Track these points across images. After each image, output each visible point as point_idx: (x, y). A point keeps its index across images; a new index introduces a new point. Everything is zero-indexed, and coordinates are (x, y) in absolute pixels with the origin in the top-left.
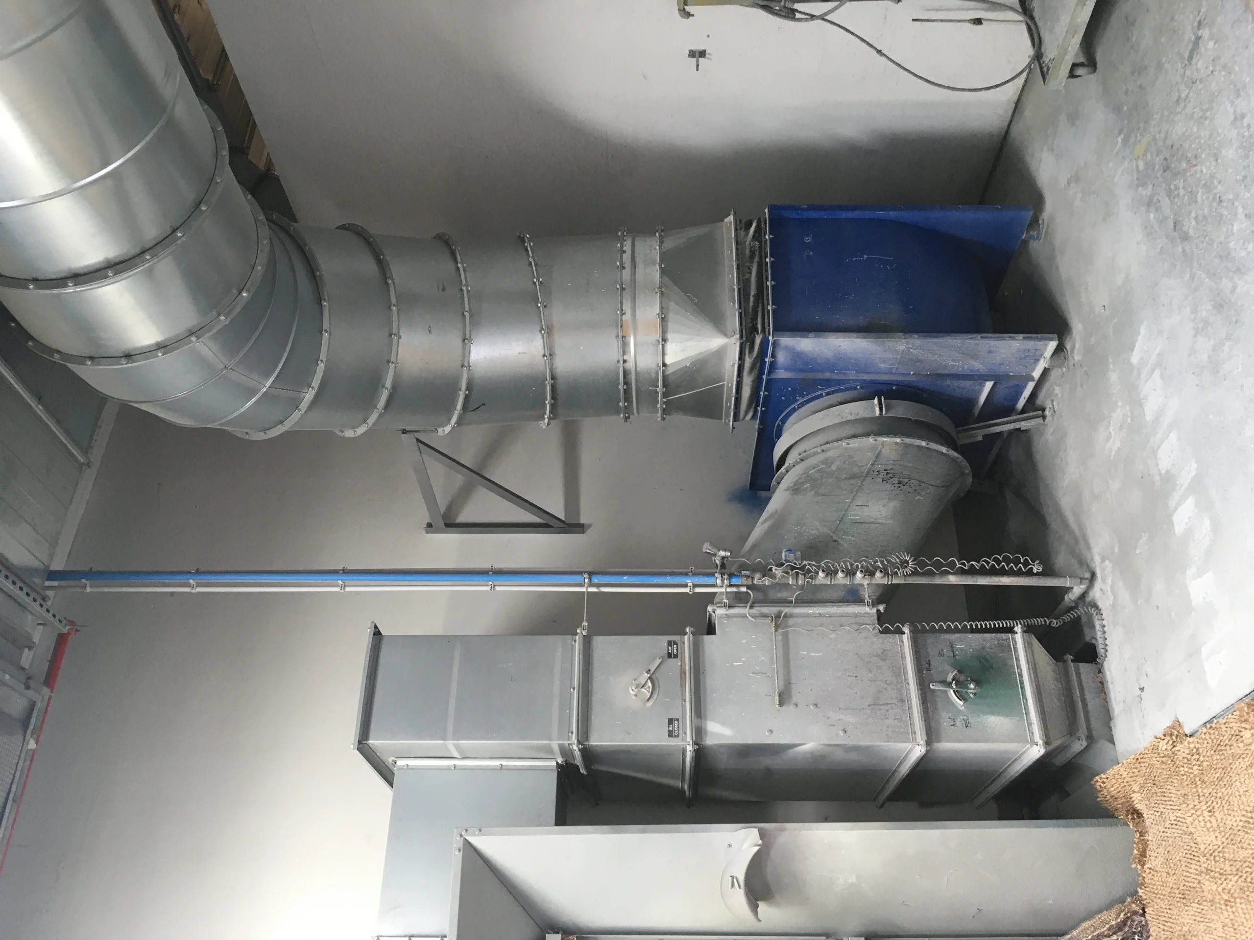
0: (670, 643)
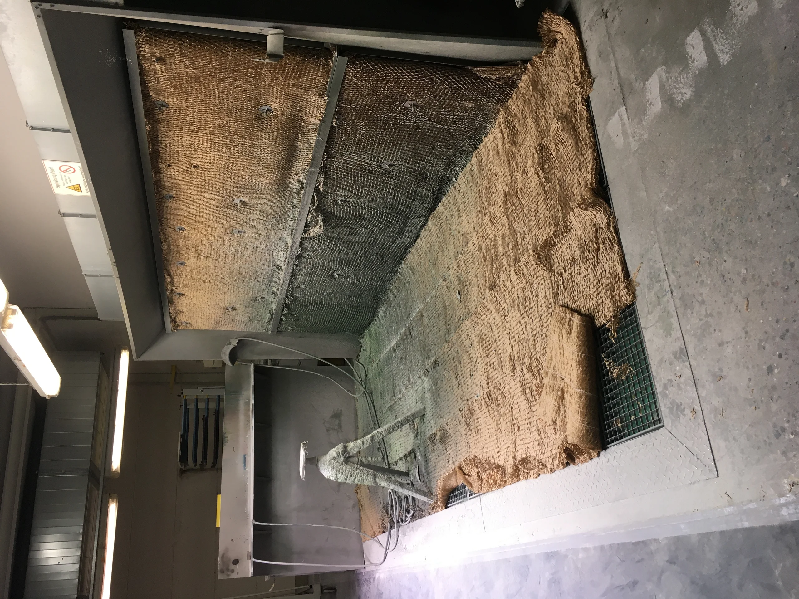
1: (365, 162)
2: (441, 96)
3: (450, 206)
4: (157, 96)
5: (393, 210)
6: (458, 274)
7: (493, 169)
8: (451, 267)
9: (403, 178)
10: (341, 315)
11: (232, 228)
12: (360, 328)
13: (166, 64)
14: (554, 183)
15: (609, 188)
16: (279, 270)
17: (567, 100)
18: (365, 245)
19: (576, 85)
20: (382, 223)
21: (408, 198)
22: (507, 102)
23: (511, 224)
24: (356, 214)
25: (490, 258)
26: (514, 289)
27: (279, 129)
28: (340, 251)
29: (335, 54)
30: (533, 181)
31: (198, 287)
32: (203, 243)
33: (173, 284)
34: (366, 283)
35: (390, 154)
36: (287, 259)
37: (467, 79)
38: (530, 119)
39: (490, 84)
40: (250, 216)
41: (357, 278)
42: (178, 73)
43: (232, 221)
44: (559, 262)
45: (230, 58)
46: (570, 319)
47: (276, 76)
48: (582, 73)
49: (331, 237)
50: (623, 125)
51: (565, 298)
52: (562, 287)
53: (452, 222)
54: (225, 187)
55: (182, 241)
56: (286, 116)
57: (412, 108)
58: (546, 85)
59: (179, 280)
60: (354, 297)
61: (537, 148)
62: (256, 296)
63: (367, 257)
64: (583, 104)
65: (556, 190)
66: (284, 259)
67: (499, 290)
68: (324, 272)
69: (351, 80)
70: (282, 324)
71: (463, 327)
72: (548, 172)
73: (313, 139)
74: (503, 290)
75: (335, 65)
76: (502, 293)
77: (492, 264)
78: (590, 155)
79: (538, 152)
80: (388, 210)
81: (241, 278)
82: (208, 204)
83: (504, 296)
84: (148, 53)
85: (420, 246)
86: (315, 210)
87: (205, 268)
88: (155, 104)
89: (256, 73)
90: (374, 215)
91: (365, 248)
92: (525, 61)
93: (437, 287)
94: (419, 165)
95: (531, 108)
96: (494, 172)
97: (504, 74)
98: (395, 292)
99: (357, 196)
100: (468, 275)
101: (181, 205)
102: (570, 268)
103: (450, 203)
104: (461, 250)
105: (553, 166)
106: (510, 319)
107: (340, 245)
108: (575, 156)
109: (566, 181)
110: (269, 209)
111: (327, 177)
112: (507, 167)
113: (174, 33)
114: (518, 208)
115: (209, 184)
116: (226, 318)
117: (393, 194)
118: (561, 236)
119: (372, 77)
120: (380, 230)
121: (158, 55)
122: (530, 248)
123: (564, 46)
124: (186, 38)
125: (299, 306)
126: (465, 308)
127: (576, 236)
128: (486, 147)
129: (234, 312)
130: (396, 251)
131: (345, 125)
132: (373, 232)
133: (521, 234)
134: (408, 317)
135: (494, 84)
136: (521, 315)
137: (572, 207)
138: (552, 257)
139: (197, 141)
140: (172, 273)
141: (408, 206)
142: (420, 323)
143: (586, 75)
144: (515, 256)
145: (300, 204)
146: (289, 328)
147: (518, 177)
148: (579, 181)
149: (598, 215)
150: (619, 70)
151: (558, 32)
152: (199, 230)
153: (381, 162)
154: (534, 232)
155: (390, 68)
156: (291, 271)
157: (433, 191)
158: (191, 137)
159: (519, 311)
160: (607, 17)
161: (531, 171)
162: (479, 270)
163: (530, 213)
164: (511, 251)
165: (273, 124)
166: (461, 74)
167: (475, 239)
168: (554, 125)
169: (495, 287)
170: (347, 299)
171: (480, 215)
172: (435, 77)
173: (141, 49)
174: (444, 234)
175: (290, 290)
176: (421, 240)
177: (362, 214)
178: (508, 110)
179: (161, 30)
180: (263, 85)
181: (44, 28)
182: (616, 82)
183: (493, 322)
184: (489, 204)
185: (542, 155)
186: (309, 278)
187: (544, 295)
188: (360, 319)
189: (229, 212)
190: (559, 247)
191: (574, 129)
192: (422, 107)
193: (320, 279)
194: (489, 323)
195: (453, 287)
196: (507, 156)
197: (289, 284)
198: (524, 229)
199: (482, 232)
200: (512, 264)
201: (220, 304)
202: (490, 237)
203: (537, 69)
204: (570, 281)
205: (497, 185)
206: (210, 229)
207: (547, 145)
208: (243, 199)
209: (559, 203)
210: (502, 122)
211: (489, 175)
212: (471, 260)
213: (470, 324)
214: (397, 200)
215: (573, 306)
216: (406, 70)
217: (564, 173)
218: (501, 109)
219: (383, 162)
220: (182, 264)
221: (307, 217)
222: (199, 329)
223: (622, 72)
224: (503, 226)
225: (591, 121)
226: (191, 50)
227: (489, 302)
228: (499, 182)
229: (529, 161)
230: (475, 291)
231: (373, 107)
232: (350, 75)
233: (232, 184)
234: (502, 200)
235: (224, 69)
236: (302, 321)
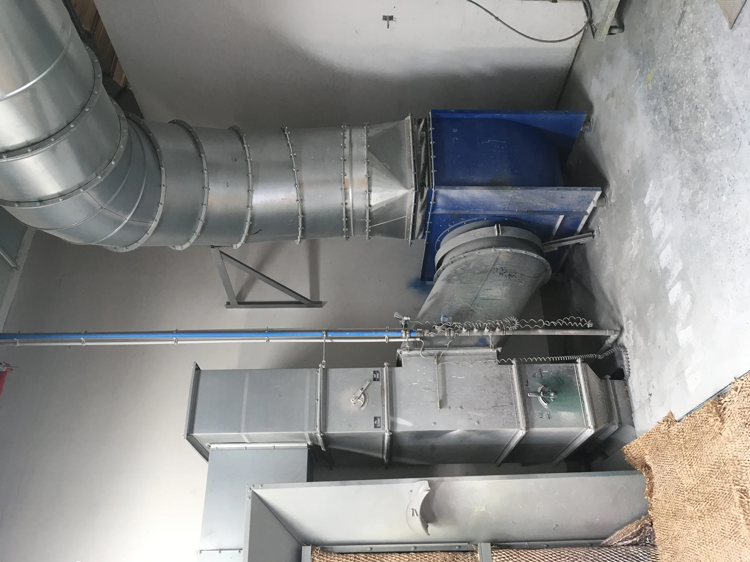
0: (375, 372)
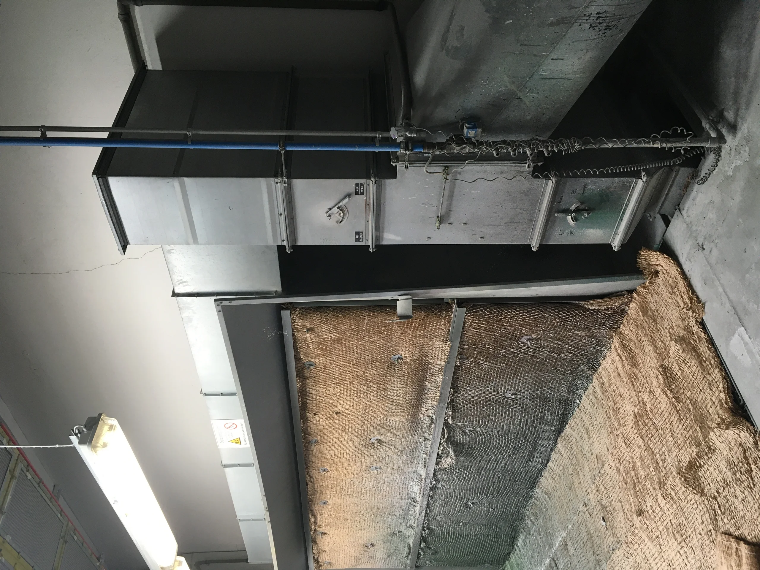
0: (357, 185)
1: (489, 394)
2: (554, 329)
3: (578, 428)
4: (307, 358)
5: (520, 436)
6: (599, 498)
7: (617, 390)
8: (589, 491)
9: (527, 404)
10: (479, 545)
11: (369, 466)
12: (499, 559)
13: (314, 332)
14: (685, 403)
15: (746, 406)
16: (415, 502)
17: (681, 323)
18: (496, 471)
19: (687, 310)
20: (511, 449)
21: (534, 423)
22: (619, 327)
23: (647, 445)
24: (485, 442)
25: (631, 481)
26: (664, 515)
27: (409, 373)
28: (473, 479)
29: (455, 306)
30: (662, 400)
31: (340, 524)
32: (344, 482)
33: (316, 524)
34: (501, 511)
35: (512, 384)
36: (422, 491)
37: (577, 312)
38: (645, 341)
39: (600, 314)
40: (385, 453)
41: (492, 506)
42: (324, 338)
43: (369, 459)
44: (710, 485)
45: (366, 321)
46: (737, 548)
47: (405, 330)
48: (691, 299)
49: (462, 467)
50: (746, 344)
51: (725, 524)
52: (719, 511)
53: (582, 444)
54: (363, 429)
55: (325, 482)
56: (415, 362)
57: (529, 342)
58: (655, 311)
59: (322, 520)
60: (490, 526)
61: (660, 369)
62: (393, 530)
63: (500, 484)
64: (698, 327)
65: (689, 410)
66: (419, 491)
67: (648, 516)
68: (458, 501)
69: (470, 326)
70: (420, 559)
71: (614, 557)
72: (677, 392)
73: (440, 379)
74: (652, 516)
75: (455, 316)
76: (652, 519)
77: (635, 488)
78: (719, 374)
79: (662, 373)
80: (515, 436)
81: (379, 513)
82: (348, 445)
83: (655, 522)
84: (300, 326)
85: (552, 469)
86: (446, 442)
87: (345, 506)
88: (304, 365)
89: (388, 330)
90: (502, 441)
91: (497, 475)
92: (631, 291)
93: (578, 512)
94: (541, 391)
95: (644, 332)
96: (618, 393)
97: (612, 305)
98: (532, 518)
99: (484, 425)
100: (611, 500)
101: (325, 448)
102: (724, 491)
103: (578, 425)
104: (597, 472)
105: (681, 386)
106: (667, 548)
107: (472, 473)
108: (702, 376)
109: (698, 401)
110: (402, 444)
111: (455, 409)
112: (632, 387)
113: (321, 308)
114: (651, 428)
115: (349, 427)
116: (365, 555)
117: (519, 421)
118: (706, 457)
119: (489, 321)
120: (510, 456)
121: (309, 327)
122: (674, 470)
123: (666, 276)
124: (330, 310)
125: (435, 538)
126: (613, 536)
127: (723, 456)
128: (605, 369)
129: (373, 549)
130: (528, 476)
131: (467, 363)
132: (503, 459)
133: (660, 455)
134: (551, 546)
135: (603, 313)
136: (679, 544)
137: (711, 426)
138: (700, 479)
139: (339, 391)
140: (316, 513)
141: (535, 430)
142: (565, 553)
143: (695, 301)
144: (659, 479)
145: (431, 437)
146: (428, 562)
147: (645, 398)
148: (712, 400)
149: (742, 434)
150: (728, 294)
151: (658, 265)
152: (340, 470)
153: (504, 392)
154: (675, 453)
155: (504, 311)
156: (426, 503)
157: (558, 414)
158: (334, 388)
159: (676, 540)
160: (704, 249)
161: (658, 392)
162: (621, 495)
163: (666, 433)
164: (653, 473)
165: (404, 369)
166: (570, 309)
167: (610, 462)
168: (673, 348)
169: (643, 513)
170: (483, 529)
171: (611, 436)
172: (546, 314)
173: (295, 324)
174: (576, 456)
175: (426, 523)
176: (553, 463)
177: (490, 442)
178: (621, 335)
179: (311, 307)
180: (394, 339)
181: (223, 319)
182: (728, 305)
183: (648, 553)
184: (620, 425)
185: (667, 376)
186: (444, 509)
187: (700, 521)
188: (499, 549)
189: (366, 451)
190: (706, 469)
191: (695, 350)
192: (538, 340)
193: (455, 509)
194: (644, 553)
195: (596, 513)
196: (630, 377)
197: (425, 517)
198: (663, 449)
199: (618, 454)
200: (657, 487)
201: (360, 541)
202: (627, 459)
203: (643, 297)
204: (727, 505)
205: (624, 405)
206: (350, 468)
207: (670, 366)
208: (379, 438)
209: (695, 423)
210: (617, 346)
211: (614, 396)
212: (611, 483)
213: (622, 555)
214: (523, 425)
215: (737, 533)
216: (519, 312)
217: (694, 392)
218: (614, 335)
219: (506, 392)
220: (325, 503)
221: (439, 449)
222: (340, 568)
223: (732, 296)
224: (639, 447)
225: (711, 342)
226: (334, 319)
227: (639, 529)
228: (626, 403)
229: (653, 382)
230: (621, 517)
231: (492, 345)
232: (469, 322)
233: (369, 425)
234: (632, 420)
235: (361, 330)
236: (440, 554)
